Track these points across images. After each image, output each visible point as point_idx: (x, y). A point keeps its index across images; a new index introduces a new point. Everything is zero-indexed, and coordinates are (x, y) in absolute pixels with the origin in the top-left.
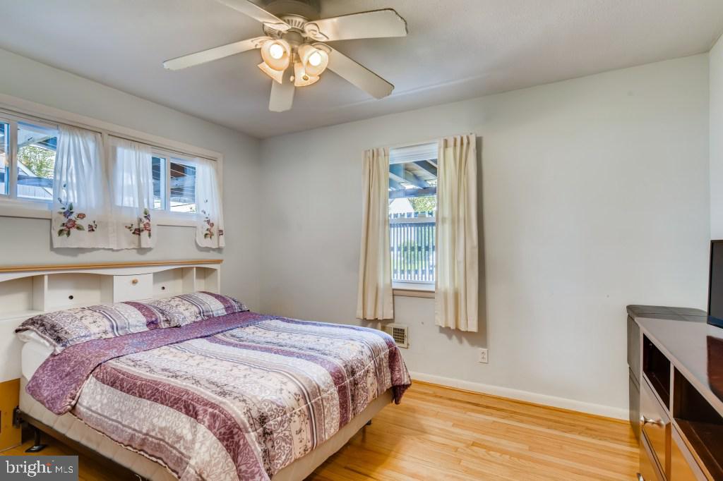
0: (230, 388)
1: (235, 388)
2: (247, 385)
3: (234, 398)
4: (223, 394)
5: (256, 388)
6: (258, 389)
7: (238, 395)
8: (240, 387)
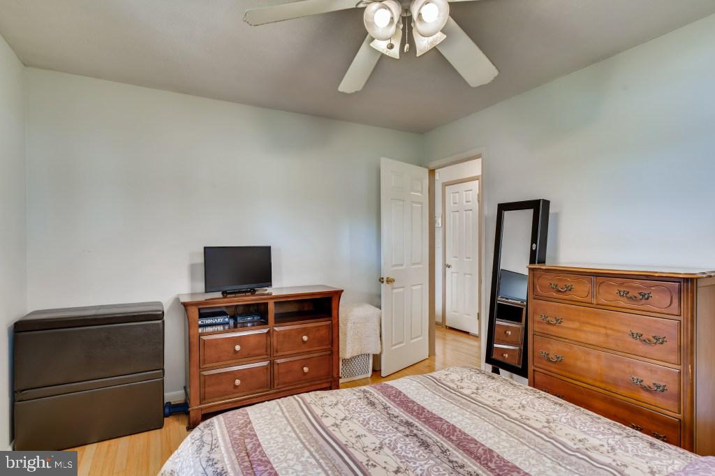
0: (402, 429)
1: (396, 428)
2: (381, 429)
3: (398, 417)
4: (409, 424)
5: (373, 424)
6: (371, 423)
7: (394, 419)
8: (391, 427)
